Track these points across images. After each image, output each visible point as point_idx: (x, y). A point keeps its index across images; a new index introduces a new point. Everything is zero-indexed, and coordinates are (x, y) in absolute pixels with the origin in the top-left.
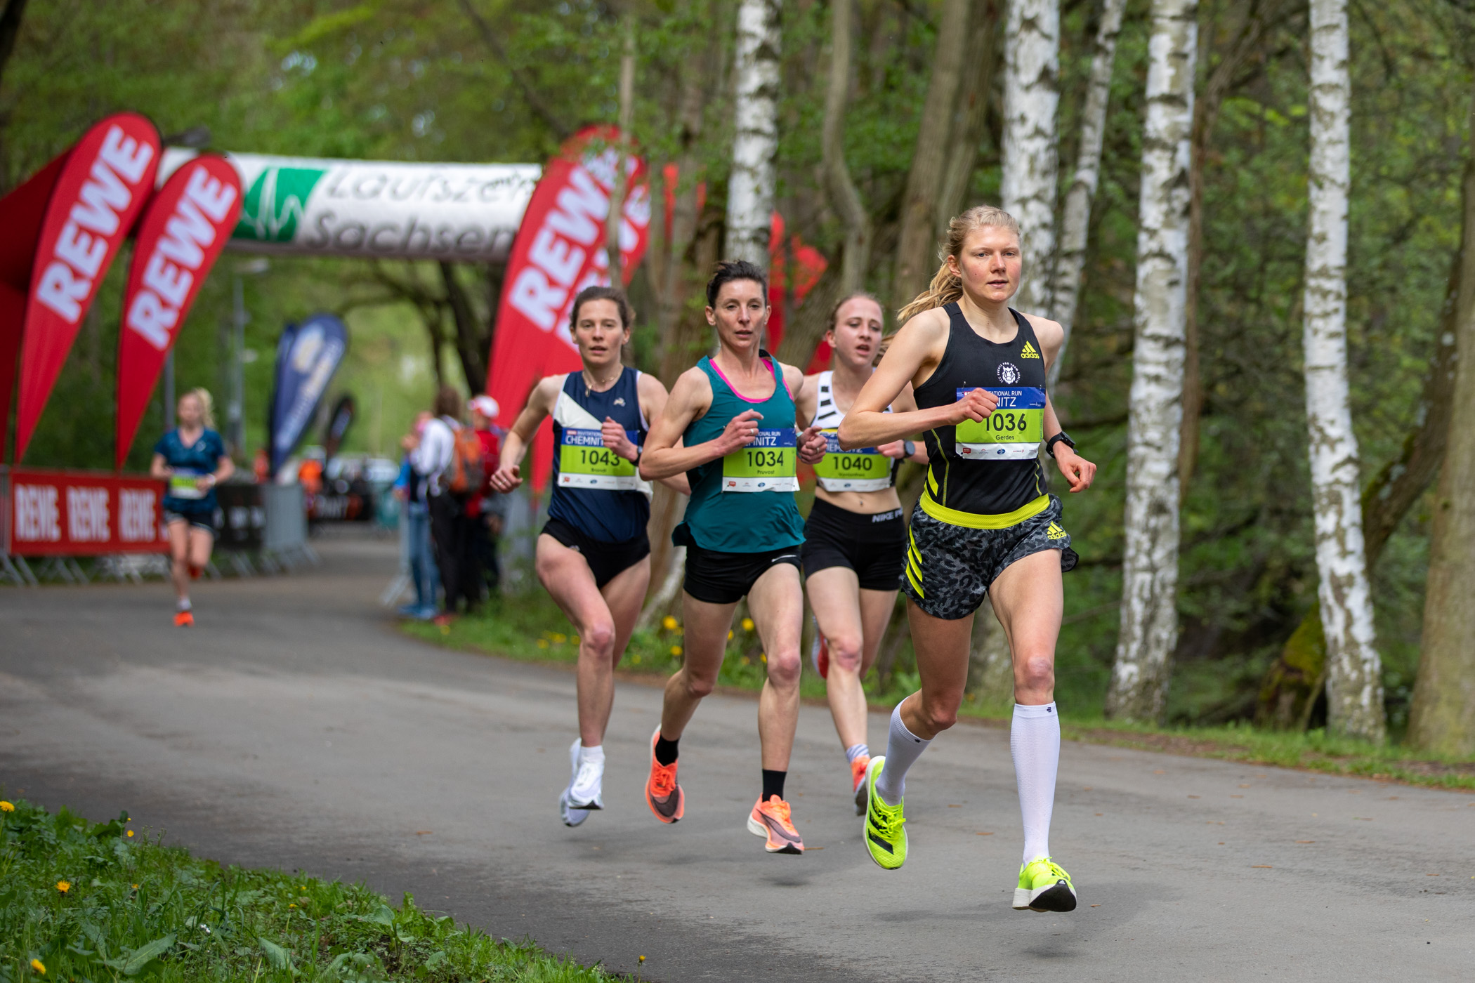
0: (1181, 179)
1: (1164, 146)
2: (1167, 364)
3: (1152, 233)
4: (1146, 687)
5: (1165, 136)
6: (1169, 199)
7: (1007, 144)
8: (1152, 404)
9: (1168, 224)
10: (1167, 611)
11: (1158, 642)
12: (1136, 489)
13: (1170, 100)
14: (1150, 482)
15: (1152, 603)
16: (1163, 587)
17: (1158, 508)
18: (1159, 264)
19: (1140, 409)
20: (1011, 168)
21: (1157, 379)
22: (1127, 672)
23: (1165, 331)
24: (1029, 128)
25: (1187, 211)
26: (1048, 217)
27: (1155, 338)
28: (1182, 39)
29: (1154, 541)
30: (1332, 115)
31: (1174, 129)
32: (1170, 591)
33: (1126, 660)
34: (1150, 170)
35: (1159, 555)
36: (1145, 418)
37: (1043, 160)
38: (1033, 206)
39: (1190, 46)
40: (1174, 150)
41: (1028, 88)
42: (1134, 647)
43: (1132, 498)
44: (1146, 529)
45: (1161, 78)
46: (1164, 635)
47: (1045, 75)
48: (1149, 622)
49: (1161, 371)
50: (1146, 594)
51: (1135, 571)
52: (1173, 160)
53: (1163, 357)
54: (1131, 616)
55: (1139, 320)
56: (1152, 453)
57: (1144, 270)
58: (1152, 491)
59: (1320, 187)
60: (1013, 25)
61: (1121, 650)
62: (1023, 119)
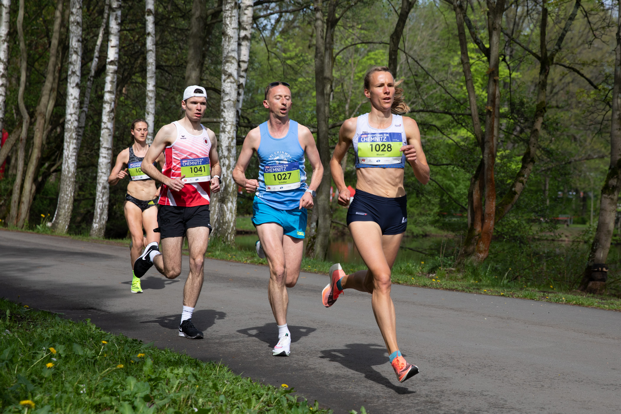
0: (112, 111)
1: (108, 103)
2: (108, 154)
3: (105, 123)
4: (100, 229)
5: (109, 100)
6: (109, 116)
7: (68, 101)
8: (104, 163)
9: (109, 121)
10: (106, 212)
11: (103, 219)
12: (99, 183)
13: (109, 92)
14: (103, 181)
15: (102, 210)
16: (105, 206)
17: (104, 188)
18: (106, 130)
19: (101, 164)
20: (69, 106)
21: (105, 157)
22: (95, 226)
23: (107, 146)
24: (73, 97)
25: (113, 119)
26: (77, 118)
27: (105, 148)
28: (113, 78)
29: (103, 195)
30: (151, 97)
31: (111, 99)
32: (107, 207)
33: (95, 223)
34: (105, 108)
35: (104, 198)
36: (102, 166)
37: (76, 105)
38: (73, 115)
39: (115, 80)
40: (111, 104)
41: (73, 88)
42: (97, 220)
43: (98, 185)
44: (101, 192)
45: (108, 87)
46: (105, 217)
47: (77, 85)
48: (101, 214)
49: (106, 155)
50: (101, 208)
51: (98, 202)
52: (110, 106)
53: (107, 152)
54: (97, 213)
55: (101, 143)
56: (104, 175)
57: (103, 132)
58: (103, 183)
59: (148, 114)
60: (70, 73)
61: (94, 220)
62: (72, 95)
